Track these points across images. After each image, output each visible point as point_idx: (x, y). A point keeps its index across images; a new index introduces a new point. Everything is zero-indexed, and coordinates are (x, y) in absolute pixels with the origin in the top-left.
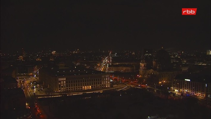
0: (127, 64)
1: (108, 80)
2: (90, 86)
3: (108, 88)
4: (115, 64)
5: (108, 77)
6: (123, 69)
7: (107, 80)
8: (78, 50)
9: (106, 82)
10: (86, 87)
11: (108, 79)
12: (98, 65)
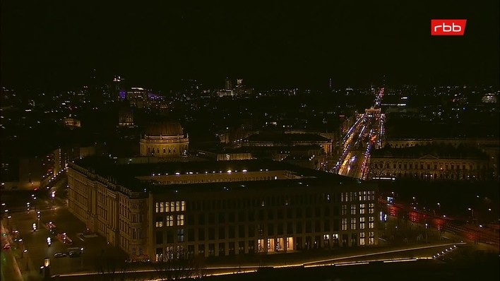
0: (456, 143)
1: (366, 215)
2: (291, 239)
3: (367, 248)
4: (400, 144)
5: (367, 203)
6: (436, 168)
7: (363, 212)
8: (240, 81)
9: (358, 223)
10: (271, 241)
11: (367, 208)
12: (326, 147)
